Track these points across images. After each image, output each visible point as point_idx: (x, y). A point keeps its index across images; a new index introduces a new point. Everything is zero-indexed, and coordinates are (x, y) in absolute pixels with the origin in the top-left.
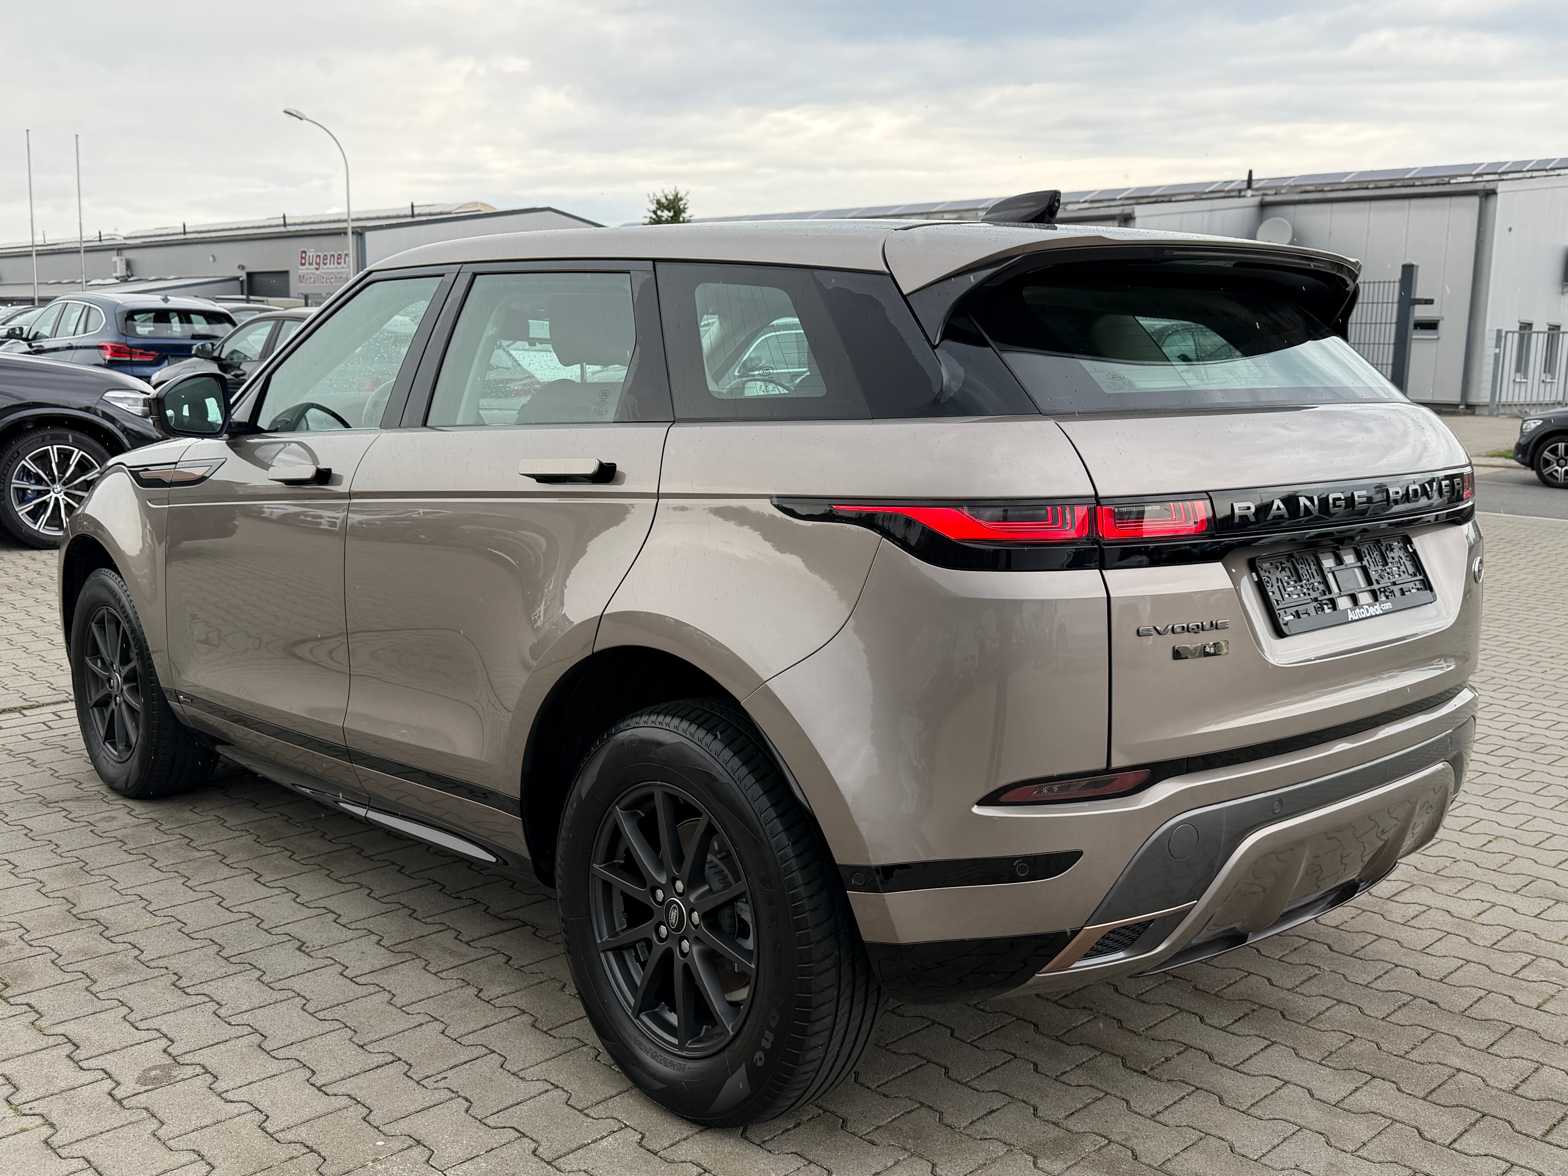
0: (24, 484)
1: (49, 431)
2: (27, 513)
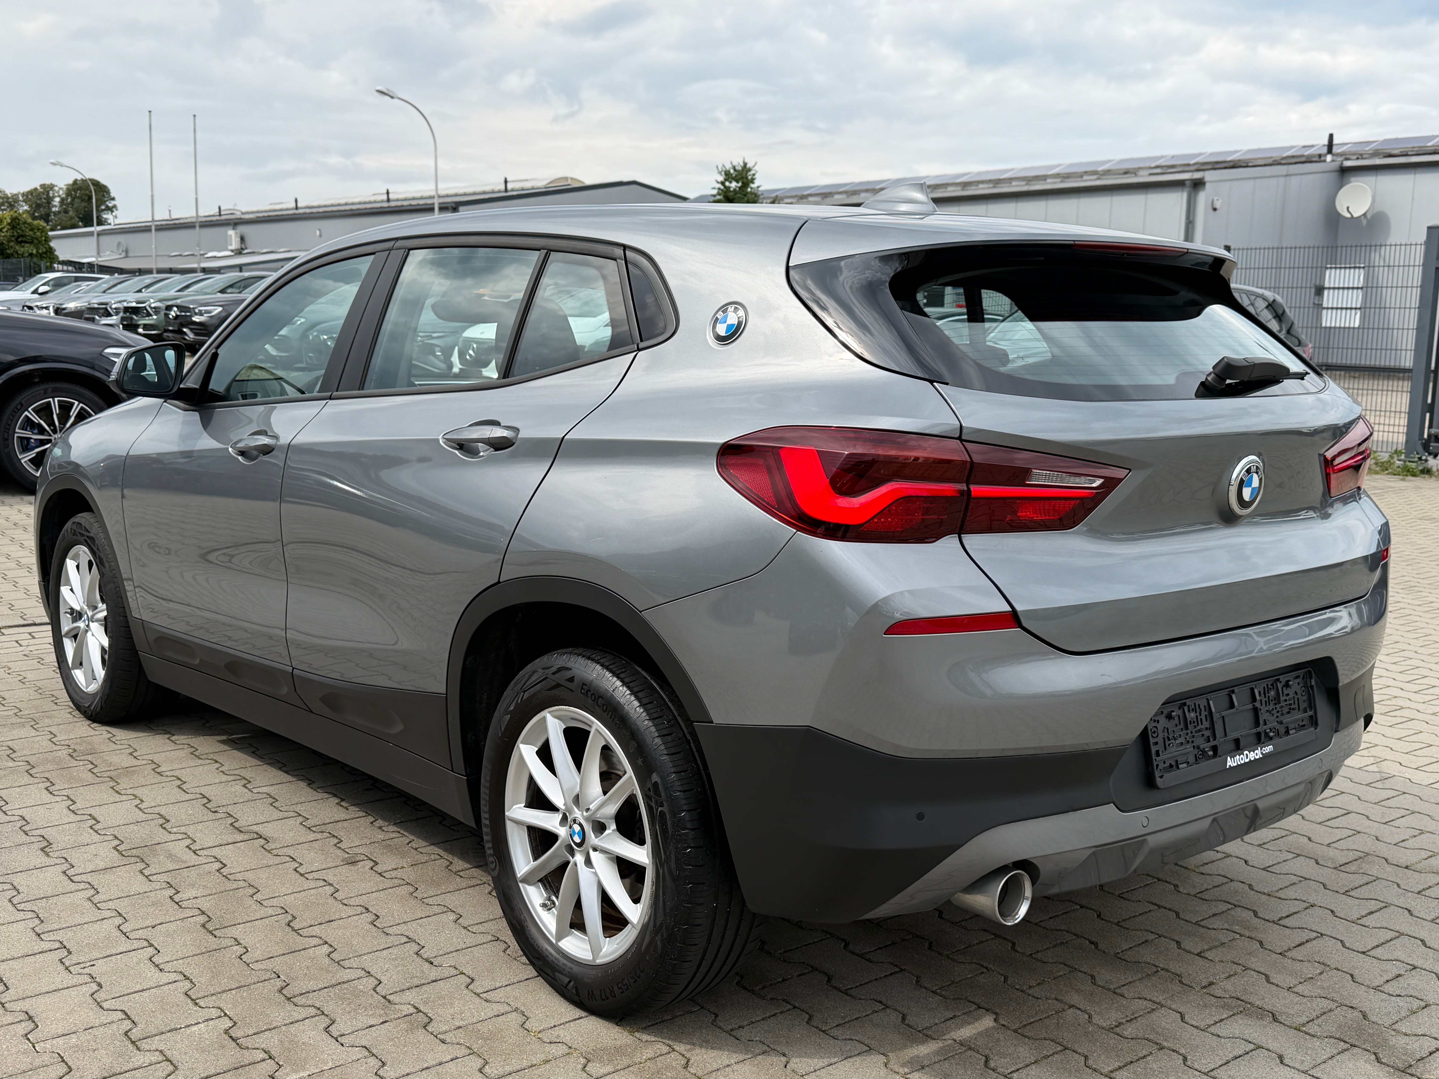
0: (27, 434)
1: (50, 386)
2: (29, 460)
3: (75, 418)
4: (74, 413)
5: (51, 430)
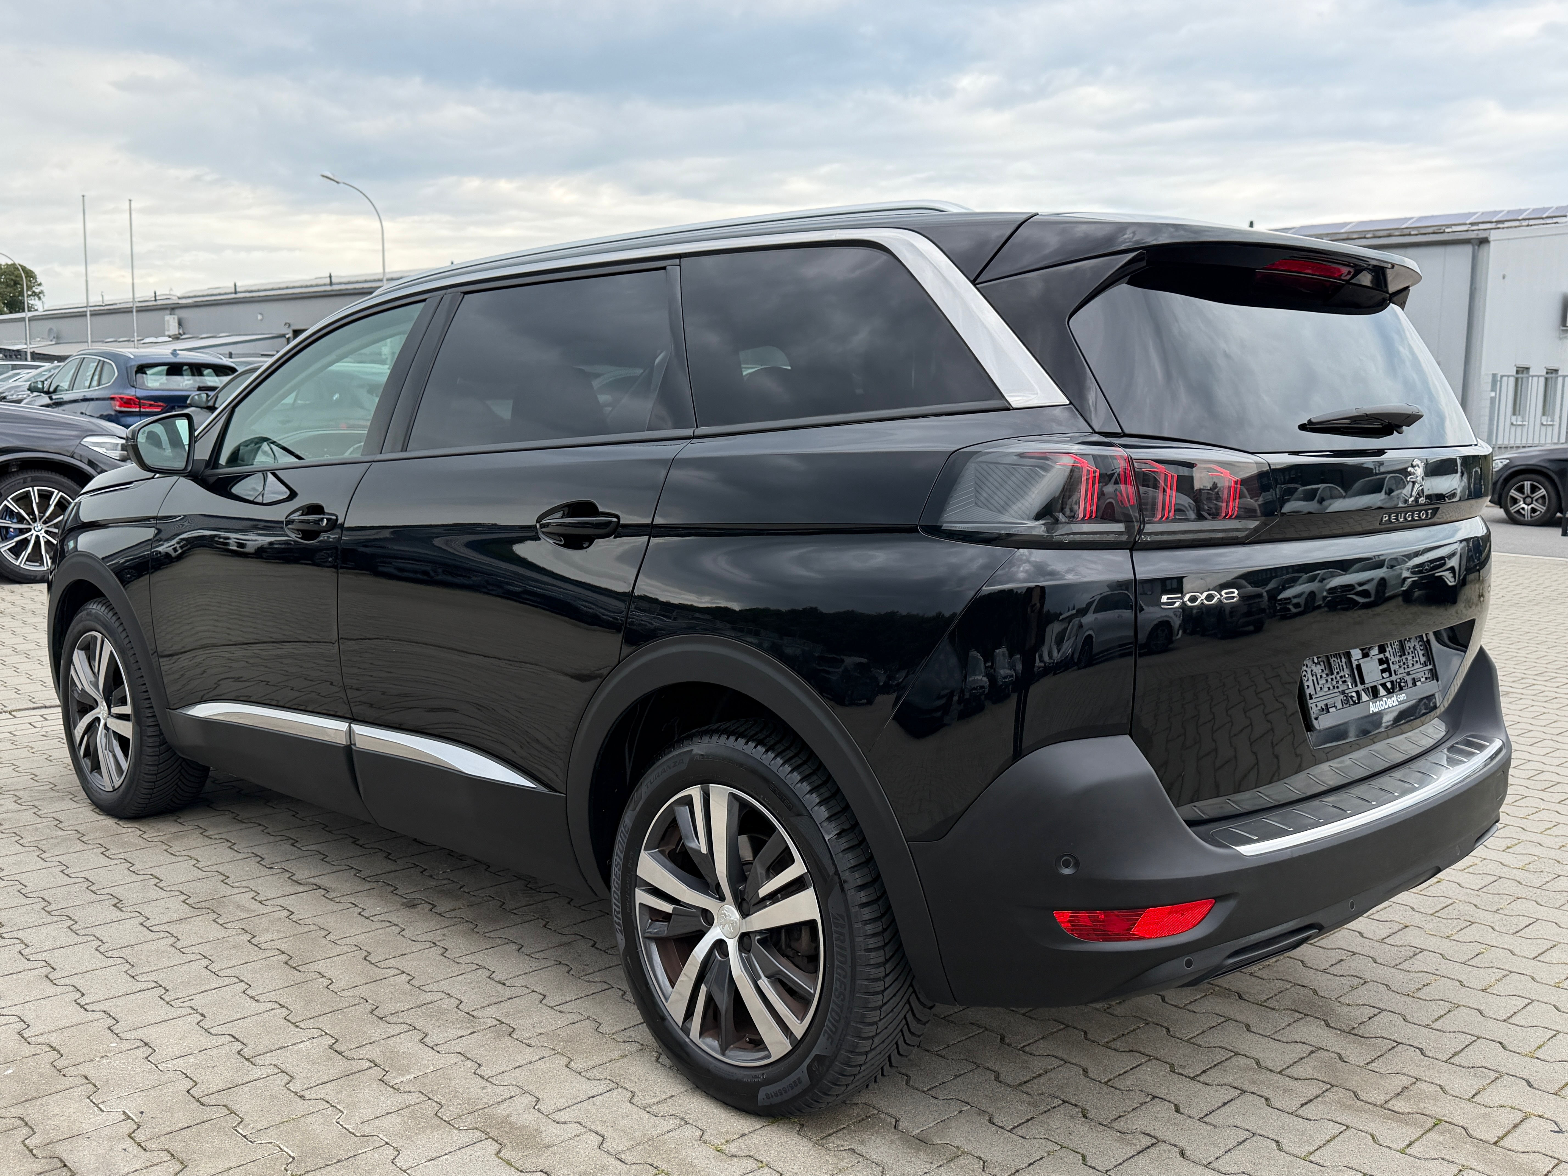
2: (9, 549)
3: (55, 506)
4: (53, 501)
5: (31, 519)
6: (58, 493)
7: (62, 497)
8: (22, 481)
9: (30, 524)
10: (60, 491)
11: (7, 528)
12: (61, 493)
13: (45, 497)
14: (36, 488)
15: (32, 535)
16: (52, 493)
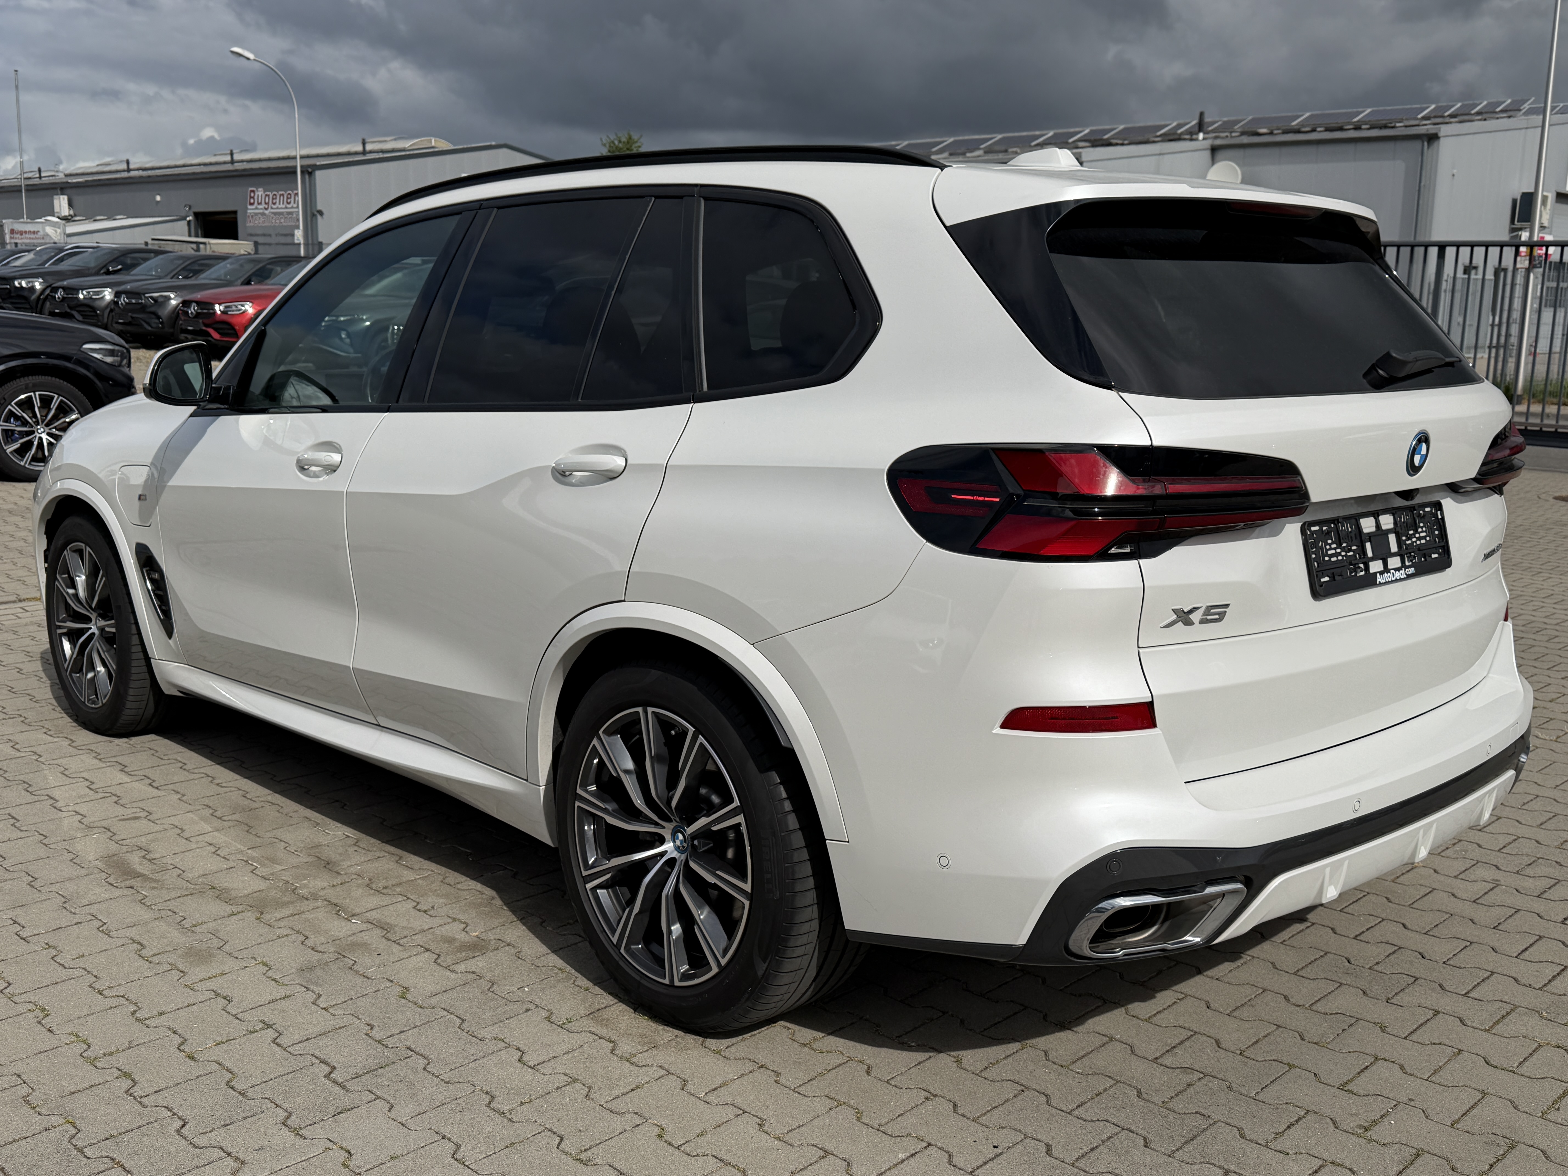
0: (11, 426)
1: (30, 381)
2: (14, 450)
3: (56, 409)
4: (54, 405)
5: (34, 422)
6: (58, 398)
7: (61, 401)
8: (24, 387)
9: (32, 426)
10: (59, 395)
11: (13, 431)
12: (61, 398)
13: (46, 402)
14: (37, 393)
15: (35, 437)
16: (53, 398)
